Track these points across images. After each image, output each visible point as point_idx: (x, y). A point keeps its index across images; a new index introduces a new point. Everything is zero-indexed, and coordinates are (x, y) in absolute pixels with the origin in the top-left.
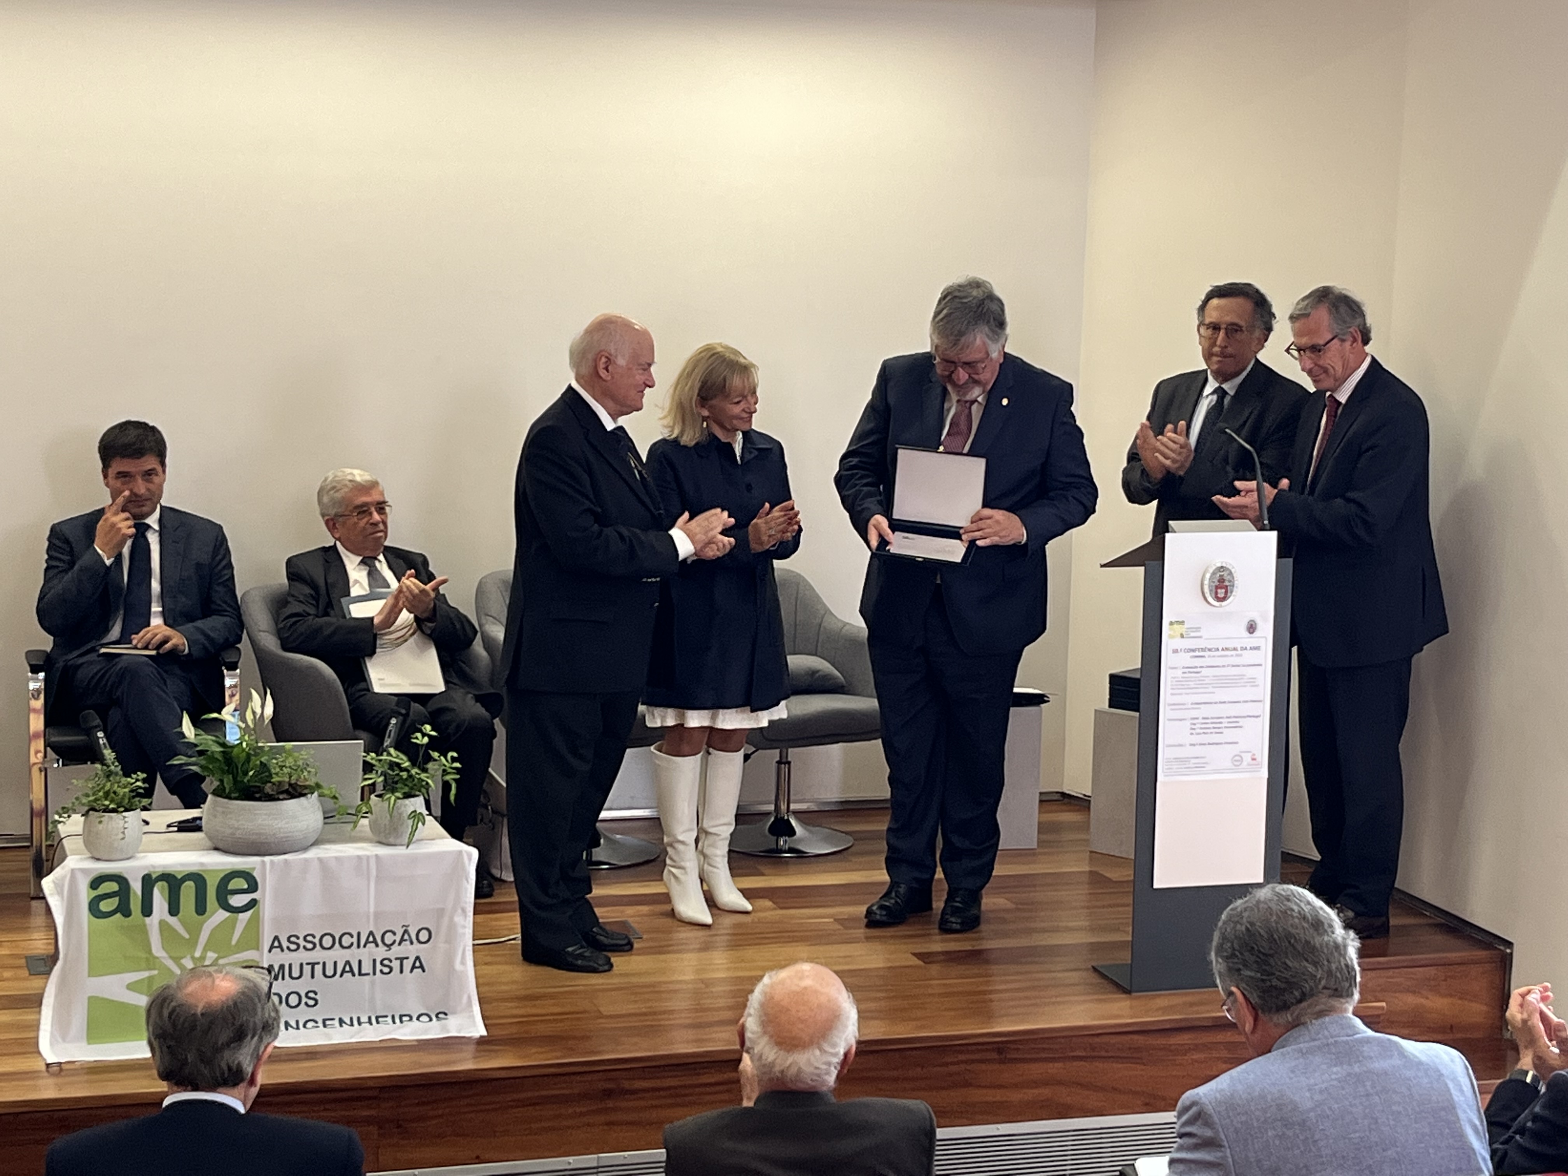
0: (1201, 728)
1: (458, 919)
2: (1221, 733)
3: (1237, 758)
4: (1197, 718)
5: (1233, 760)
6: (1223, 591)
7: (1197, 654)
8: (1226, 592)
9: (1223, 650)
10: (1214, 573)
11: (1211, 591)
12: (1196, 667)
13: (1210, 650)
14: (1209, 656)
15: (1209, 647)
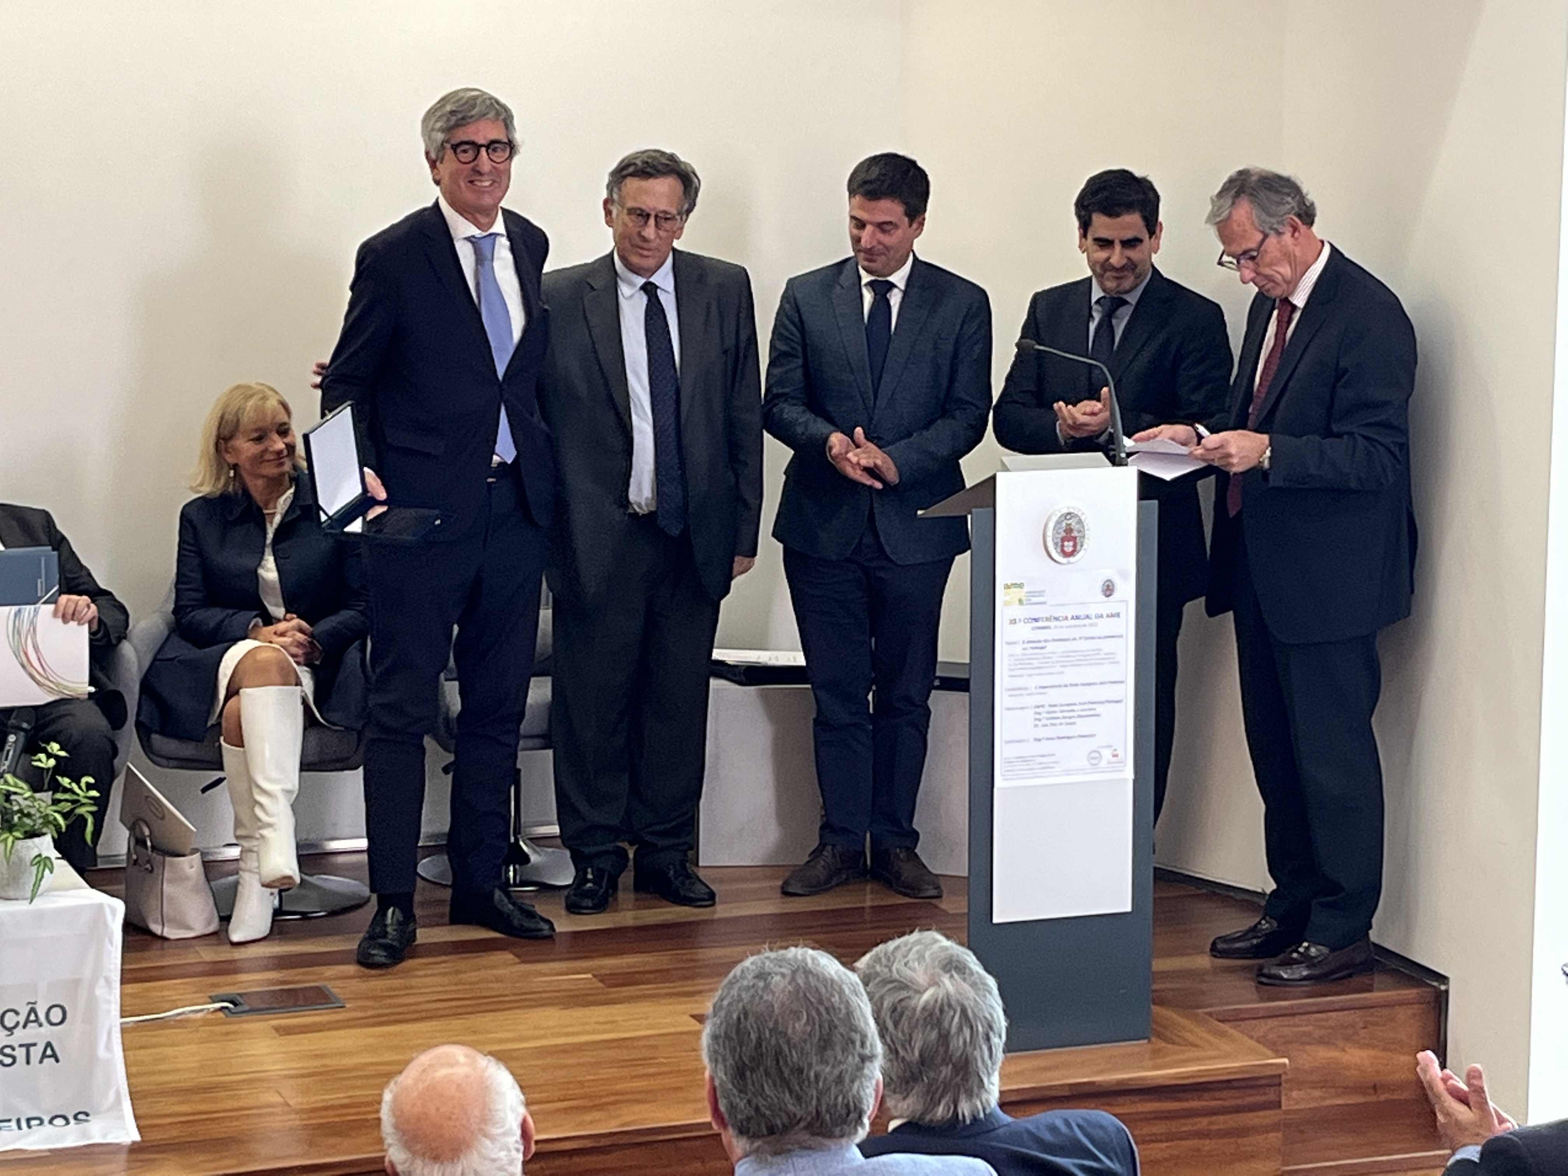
0: (1048, 719)
1: (100, 991)
2: (1074, 723)
3: (1097, 755)
4: (1043, 706)
5: (1090, 758)
6: (1071, 543)
7: (1040, 624)
8: (1075, 546)
9: (1073, 618)
10: (1059, 522)
11: (1056, 544)
12: (1039, 642)
13: (1056, 619)
14: (1056, 627)
15: (1056, 615)
